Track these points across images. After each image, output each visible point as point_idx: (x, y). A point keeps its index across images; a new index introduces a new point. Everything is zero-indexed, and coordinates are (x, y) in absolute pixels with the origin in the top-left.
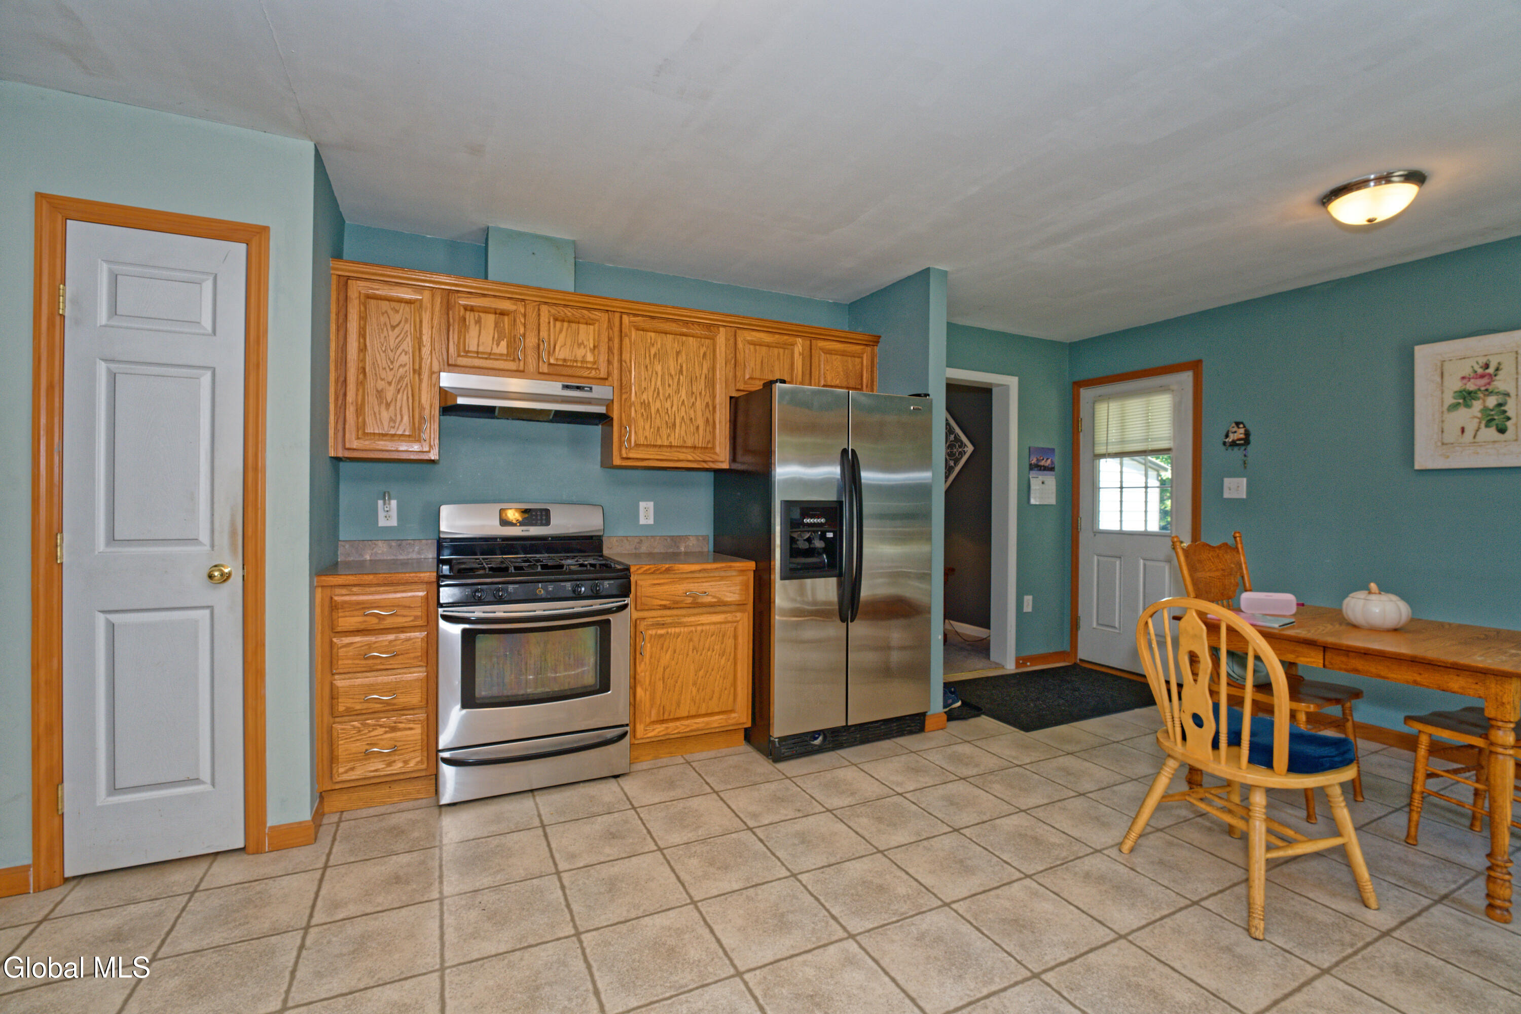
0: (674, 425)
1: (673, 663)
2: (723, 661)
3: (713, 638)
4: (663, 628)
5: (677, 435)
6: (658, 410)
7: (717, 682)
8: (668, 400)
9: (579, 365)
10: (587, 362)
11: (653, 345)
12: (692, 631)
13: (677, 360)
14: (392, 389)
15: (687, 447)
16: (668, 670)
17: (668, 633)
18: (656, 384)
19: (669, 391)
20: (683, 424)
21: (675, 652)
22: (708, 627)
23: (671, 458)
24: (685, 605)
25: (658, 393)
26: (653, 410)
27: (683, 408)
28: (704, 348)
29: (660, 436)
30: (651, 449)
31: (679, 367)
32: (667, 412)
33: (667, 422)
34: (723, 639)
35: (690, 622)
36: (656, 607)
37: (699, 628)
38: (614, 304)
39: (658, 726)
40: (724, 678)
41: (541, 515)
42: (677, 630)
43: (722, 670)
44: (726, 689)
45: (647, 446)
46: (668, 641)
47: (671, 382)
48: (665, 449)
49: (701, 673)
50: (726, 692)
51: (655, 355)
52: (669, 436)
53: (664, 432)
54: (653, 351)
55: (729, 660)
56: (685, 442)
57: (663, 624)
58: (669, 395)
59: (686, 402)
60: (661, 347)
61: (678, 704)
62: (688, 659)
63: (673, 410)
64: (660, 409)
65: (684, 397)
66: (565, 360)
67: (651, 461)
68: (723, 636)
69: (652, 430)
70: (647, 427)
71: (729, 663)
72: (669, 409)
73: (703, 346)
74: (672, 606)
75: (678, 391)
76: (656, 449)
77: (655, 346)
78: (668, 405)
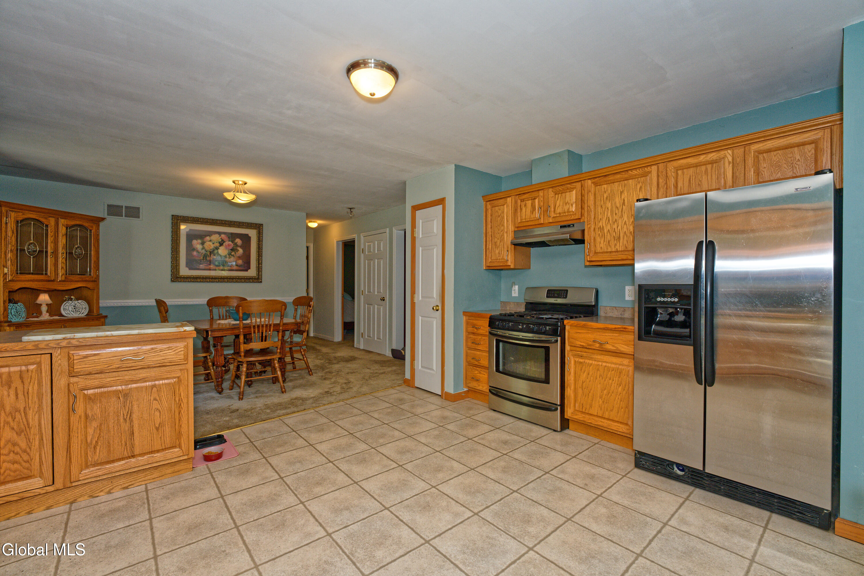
0: (619, 238)
1: (588, 380)
2: (620, 389)
3: (613, 372)
4: (581, 358)
5: (621, 244)
6: (609, 230)
7: (616, 402)
8: (615, 223)
9: (567, 214)
10: (570, 212)
11: (605, 192)
12: (599, 365)
13: (621, 197)
14: (499, 241)
15: (628, 251)
16: (584, 384)
17: (584, 362)
18: (607, 215)
19: (615, 217)
20: (625, 236)
21: (588, 374)
22: (610, 365)
23: (617, 259)
24: (594, 348)
25: (609, 220)
26: (606, 231)
27: (625, 226)
28: (641, 184)
29: (610, 246)
30: (605, 254)
31: (622, 201)
32: (615, 231)
33: (614, 237)
34: (620, 374)
35: (598, 358)
36: (578, 346)
37: (604, 364)
38: (582, 176)
39: (580, 414)
40: (621, 401)
41: (564, 293)
42: (591, 362)
43: (620, 395)
44: (622, 408)
45: (602, 253)
46: (584, 367)
47: (617, 212)
48: (614, 254)
49: (605, 392)
50: (622, 410)
51: (607, 198)
52: (616, 245)
53: (612, 243)
54: (605, 196)
55: (624, 390)
56: (626, 247)
57: (581, 356)
58: (616, 219)
59: (627, 223)
60: (611, 192)
61: (591, 406)
62: (597, 381)
63: (619, 228)
64: (610, 230)
65: (625, 218)
66: (560, 213)
67: (607, 262)
68: (620, 373)
69: (605, 243)
70: (602, 242)
71: (624, 392)
72: (616, 229)
73: (639, 183)
74: (588, 347)
75: (622, 216)
76: (609, 254)
77: (607, 192)
78: (615, 226)
